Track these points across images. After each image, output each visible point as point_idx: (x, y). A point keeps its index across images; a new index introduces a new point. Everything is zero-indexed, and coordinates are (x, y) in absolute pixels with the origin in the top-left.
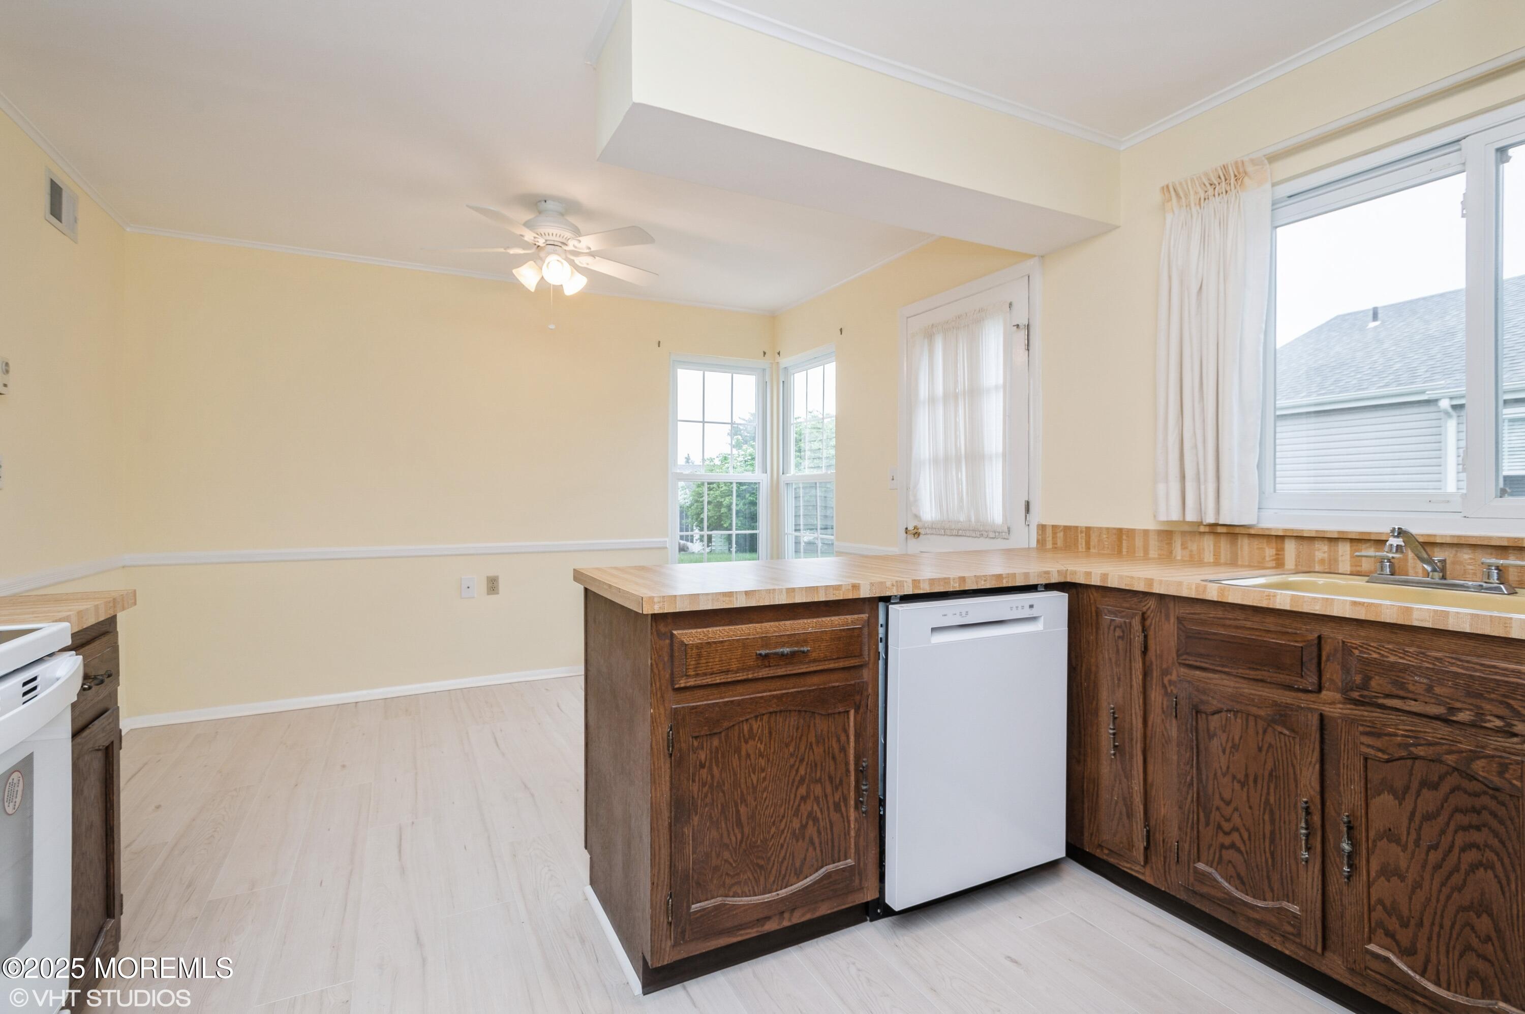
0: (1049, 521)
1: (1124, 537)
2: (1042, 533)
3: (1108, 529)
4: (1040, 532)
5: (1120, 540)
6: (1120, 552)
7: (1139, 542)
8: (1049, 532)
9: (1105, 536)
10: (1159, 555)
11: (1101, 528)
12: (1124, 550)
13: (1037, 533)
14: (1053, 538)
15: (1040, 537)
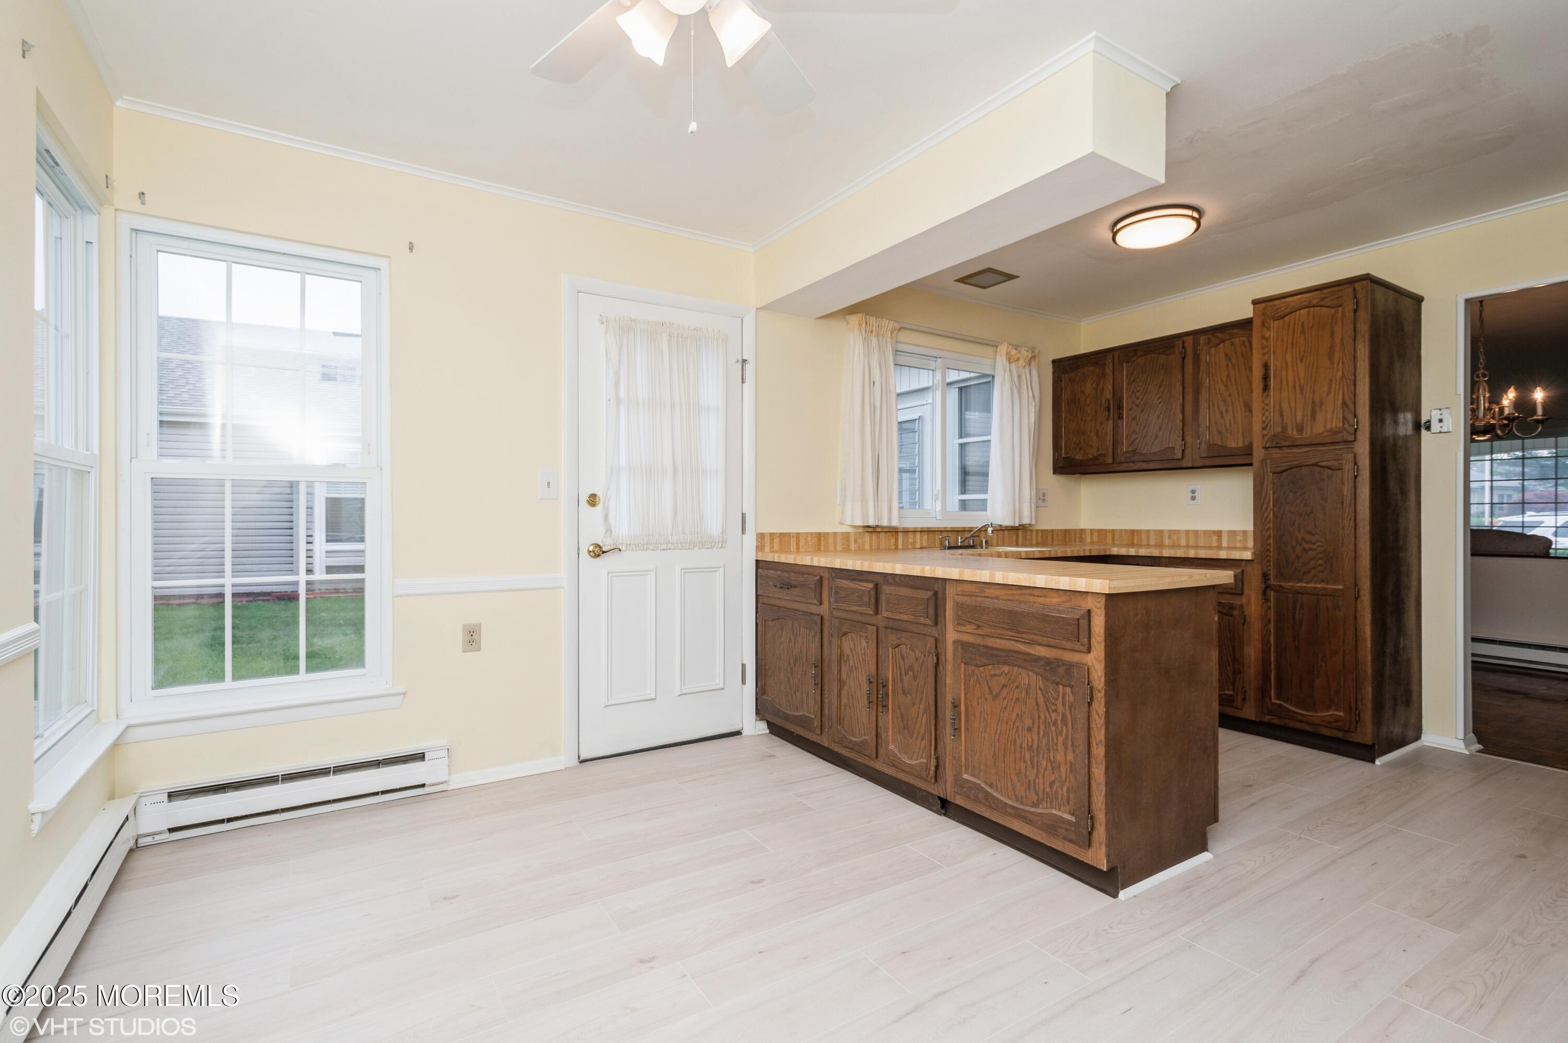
0: (767, 530)
1: (822, 538)
2: (761, 539)
3: (811, 533)
4: (760, 540)
5: (819, 540)
6: (819, 550)
7: (831, 541)
8: (767, 539)
9: (809, 539)
10: (843, 548)
11: (807, 533)
12: (822, 547)
13: (757, 540)
14: (771, 543)
15: (759, 543)
